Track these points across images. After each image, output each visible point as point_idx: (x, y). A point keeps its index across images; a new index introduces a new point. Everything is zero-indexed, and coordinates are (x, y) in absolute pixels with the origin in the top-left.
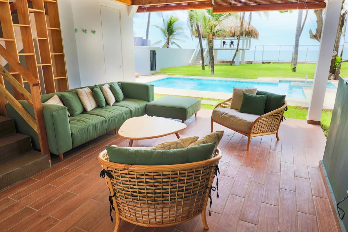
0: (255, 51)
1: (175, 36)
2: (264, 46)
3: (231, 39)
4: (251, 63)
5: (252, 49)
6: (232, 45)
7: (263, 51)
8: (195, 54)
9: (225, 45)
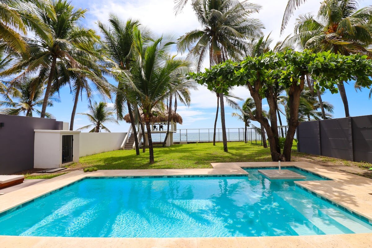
0: (180, 133)
1: (105, 121)
2: (187, 130)
3: (160, 124)
4: (178, 143)
5: (178, 131)
6: (161, 129)
7: (187, 133)
8: (127, 138)
9: (155, 129)
